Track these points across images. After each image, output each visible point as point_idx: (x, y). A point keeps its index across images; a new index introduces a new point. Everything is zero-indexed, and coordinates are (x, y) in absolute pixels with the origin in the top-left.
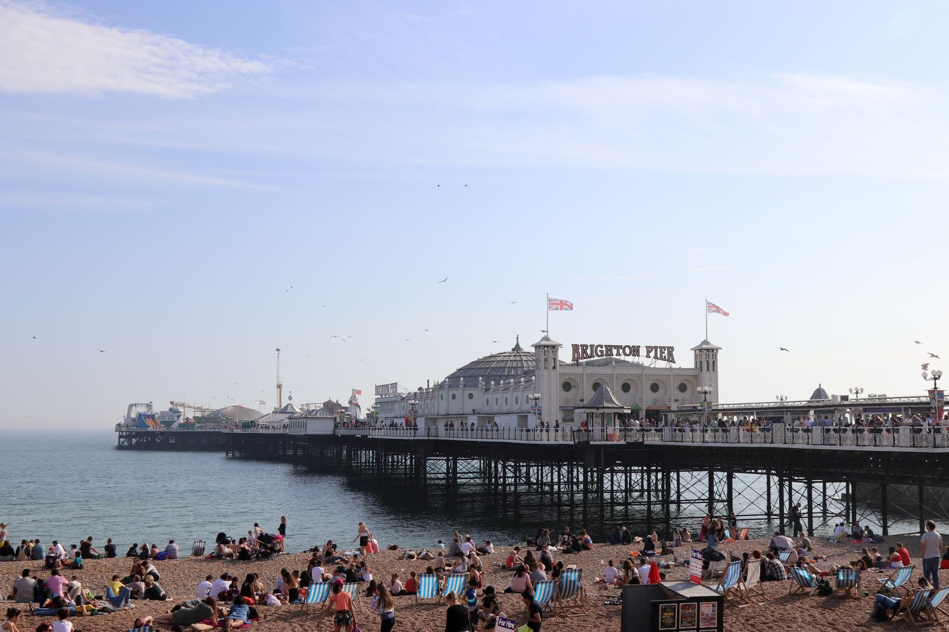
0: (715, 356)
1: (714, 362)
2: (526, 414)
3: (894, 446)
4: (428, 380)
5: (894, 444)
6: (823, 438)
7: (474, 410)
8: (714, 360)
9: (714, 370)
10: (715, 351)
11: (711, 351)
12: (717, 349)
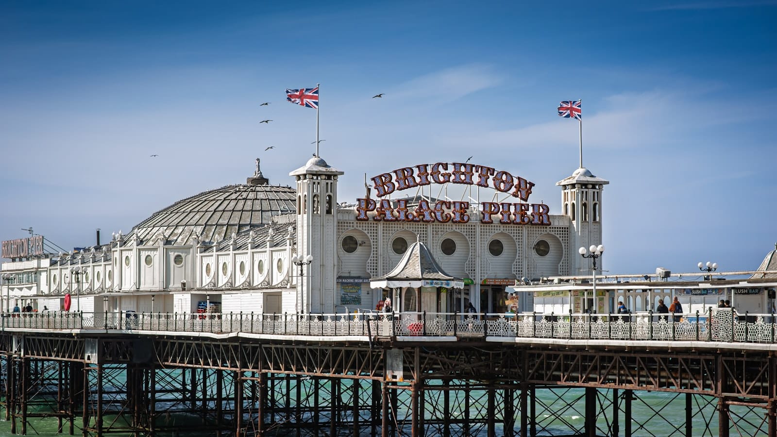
0: (597, 196)
1: (596, 206)
2: (279, 290)
4: (98, 233)
7: (184, 284)
8: (596, 201)
9: (595, 219)
10: (597, 187)
11: (590, 186)
12: (601, 184)
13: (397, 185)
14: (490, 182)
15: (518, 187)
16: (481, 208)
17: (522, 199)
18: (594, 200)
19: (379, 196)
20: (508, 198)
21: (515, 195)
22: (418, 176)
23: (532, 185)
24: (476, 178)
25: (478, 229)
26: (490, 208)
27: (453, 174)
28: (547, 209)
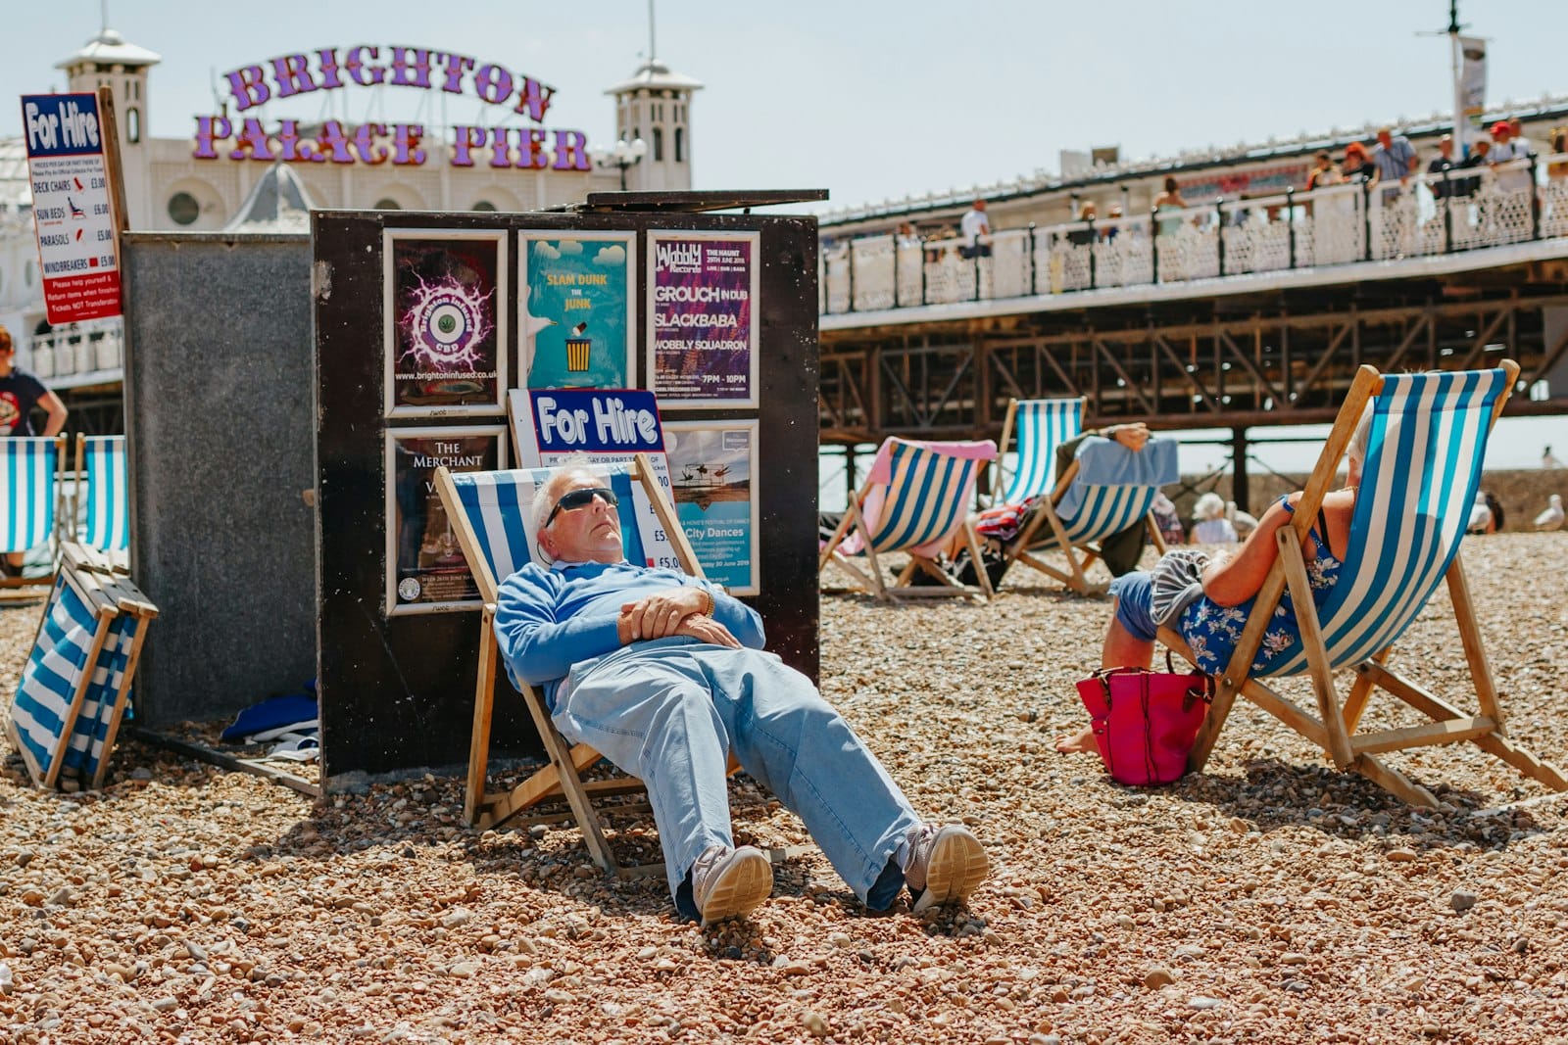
0: (680, 113)
1: (678, 133)
3: (1293, 266)
5: (1293, 259)
6: (1029, 269)
8: (680, 124)
9: (678, 158)
10: (682, 96)
11: (668, 94)
12: (689, 90)
13: (275, 88)
14: (468, 82)
15: (525, 97)
16: (451, 137)
17: (533, 118)
18: (676, 120)
19: (241, 109)
20: (504, 116)
21: (519, 111)
22: (321, 70)
23: (551, 91)
24: (437, 77)
25: (446, 181)
26: (468, 138)
27: (393, 66)
28: (581, 138)
